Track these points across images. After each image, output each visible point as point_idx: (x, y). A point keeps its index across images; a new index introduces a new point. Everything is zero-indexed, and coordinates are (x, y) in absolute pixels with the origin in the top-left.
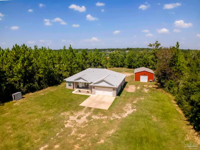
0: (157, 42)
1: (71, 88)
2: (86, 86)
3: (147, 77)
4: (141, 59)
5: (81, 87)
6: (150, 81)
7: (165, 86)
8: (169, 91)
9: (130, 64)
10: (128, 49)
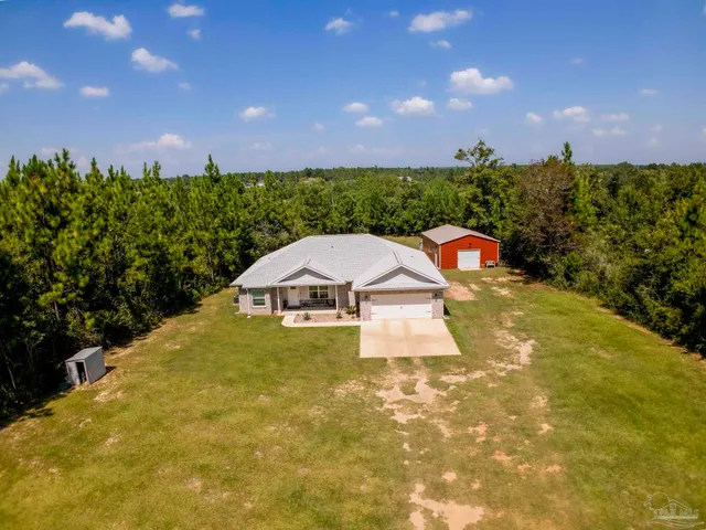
0: (481, 143)
1: (266, 310)
2: (320, 298)
3: (477, 254)
4: (415, 202)
5: (298, 304)
6: (490, 267)
7: (553, 272)
8: (571, 285)
9: (380, 220)
10: (309, 173)
